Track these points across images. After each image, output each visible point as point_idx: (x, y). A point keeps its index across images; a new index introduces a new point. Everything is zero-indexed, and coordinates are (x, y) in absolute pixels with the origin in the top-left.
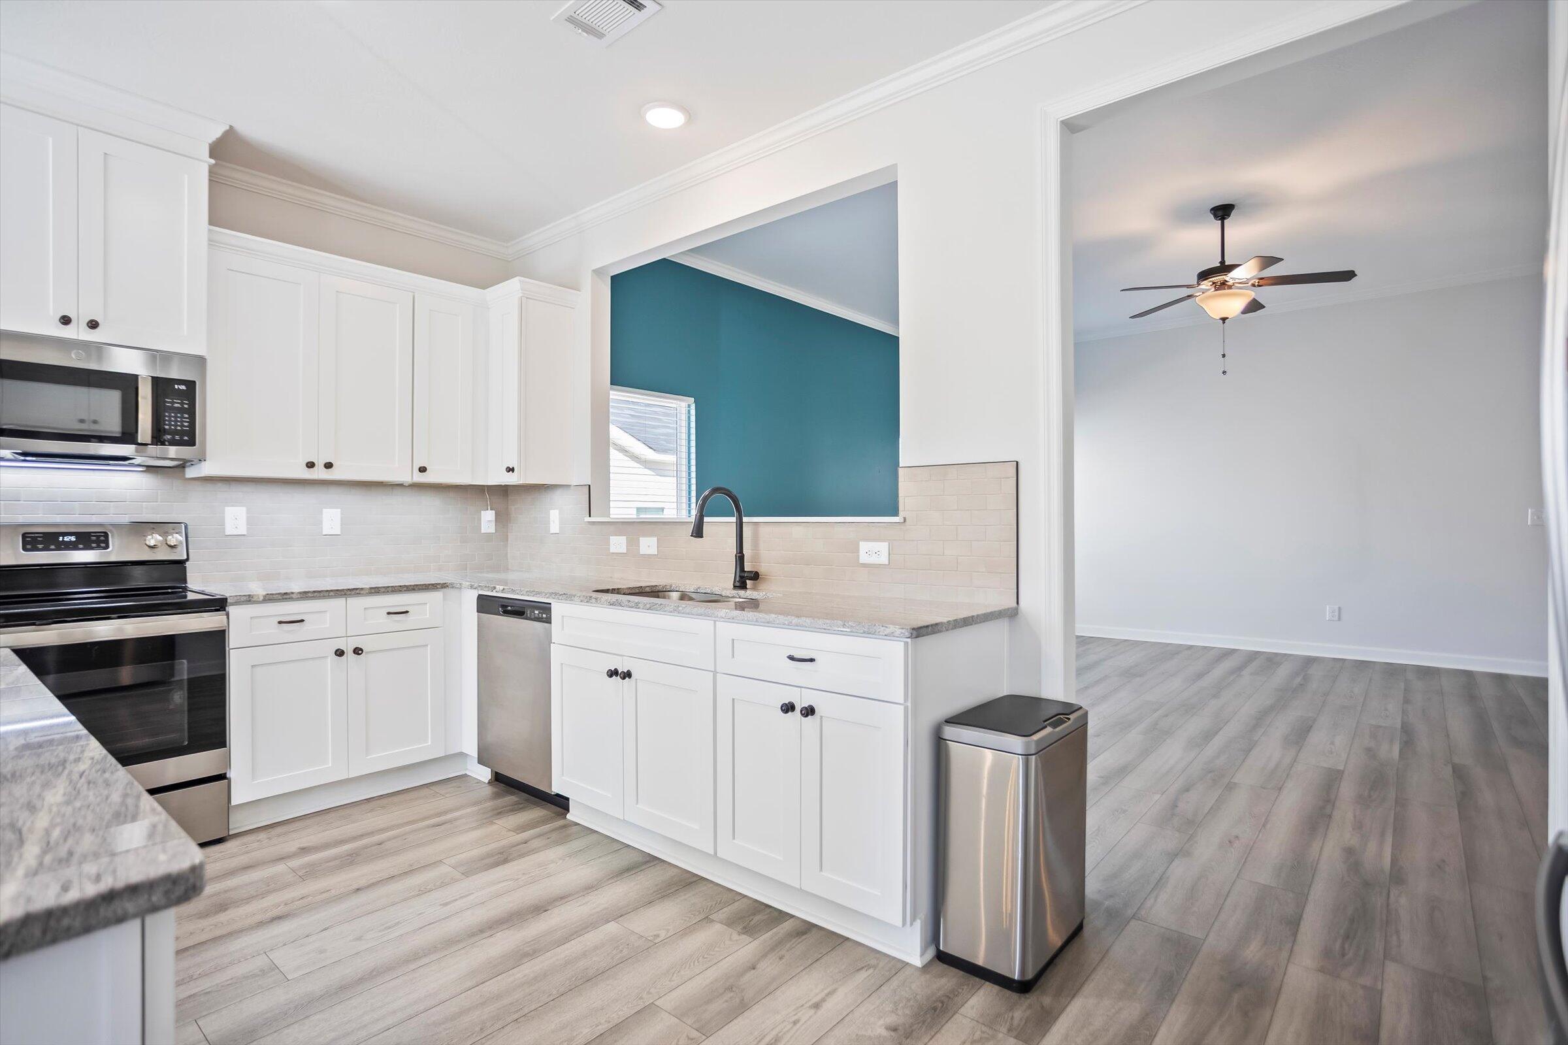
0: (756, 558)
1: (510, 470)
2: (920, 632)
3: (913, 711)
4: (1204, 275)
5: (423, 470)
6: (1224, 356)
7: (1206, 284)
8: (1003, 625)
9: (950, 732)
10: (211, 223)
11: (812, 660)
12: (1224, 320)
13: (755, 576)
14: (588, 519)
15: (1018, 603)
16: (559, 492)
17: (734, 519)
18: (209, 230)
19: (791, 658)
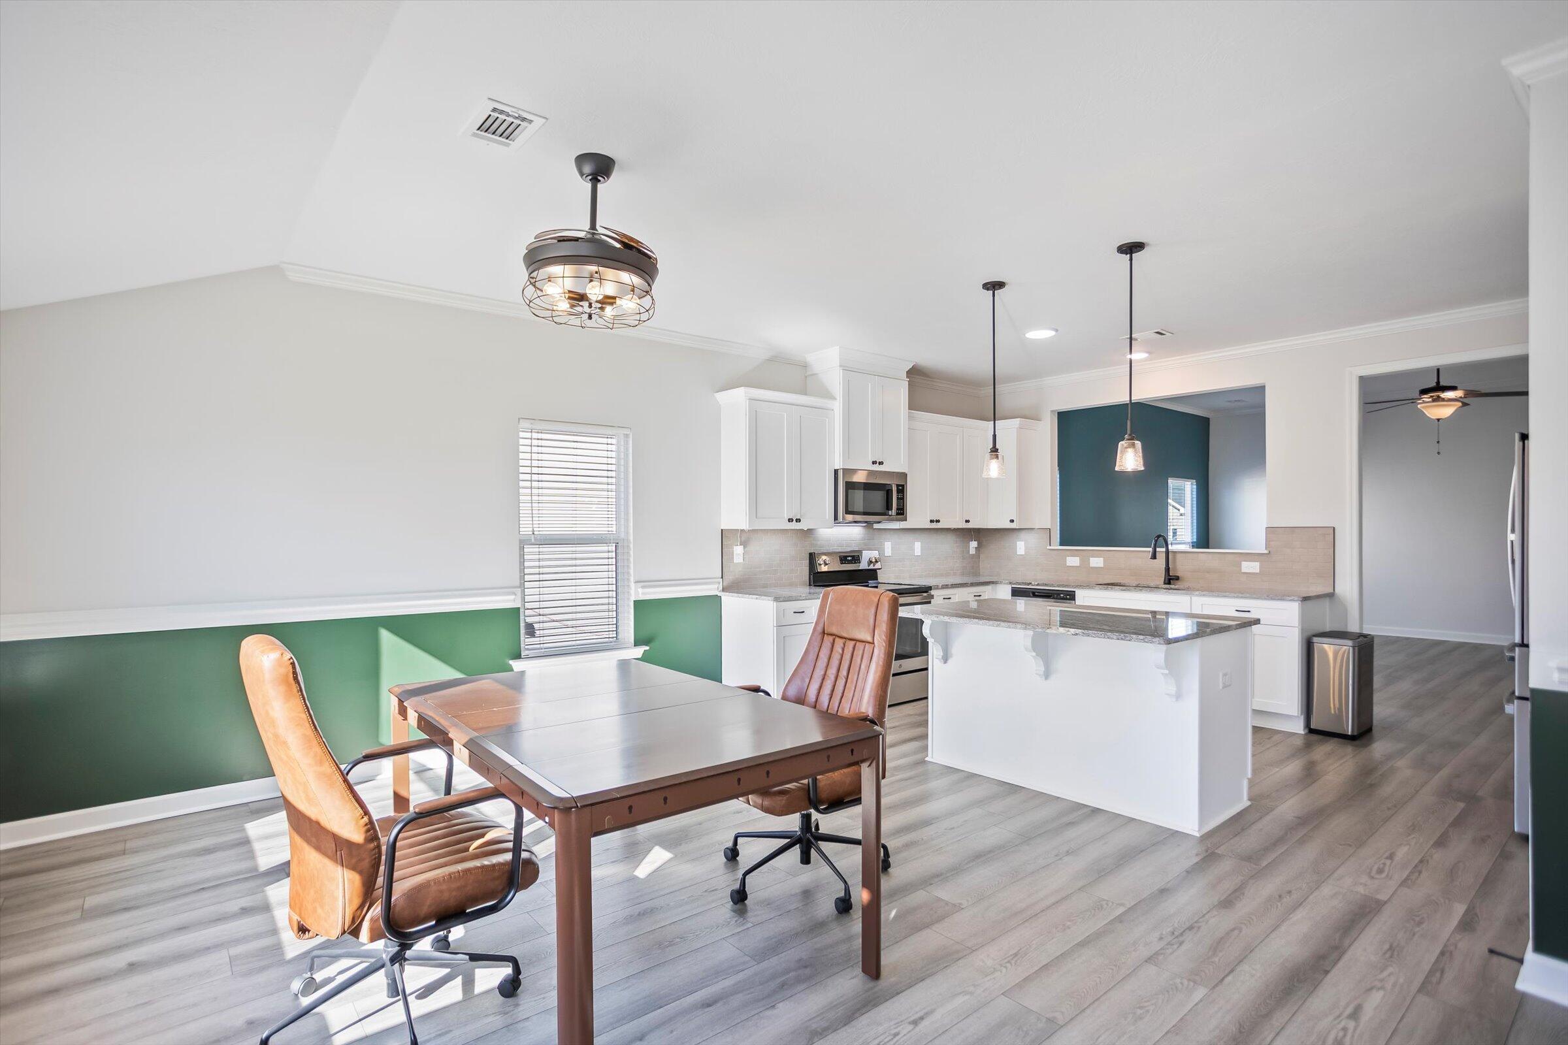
0: (1175, 569)
1: (1012, 521)
2: (1306, 599)
3: (1303, 630)
4: (1424, 392)
5: (967, 521)
6: (1438, 442)
7: (1426, 398)
8: (1327, 601)
9: (1315, 639)
10: (910, 408)
11: (1249, 611)
12: (1438, 420)
13: (1177, 578)
14: (1049, 547)
15: (1334, 590)
16: (1024, 532)
17: (1150, 549)
18: (909, 413)
19: (1237, 611)
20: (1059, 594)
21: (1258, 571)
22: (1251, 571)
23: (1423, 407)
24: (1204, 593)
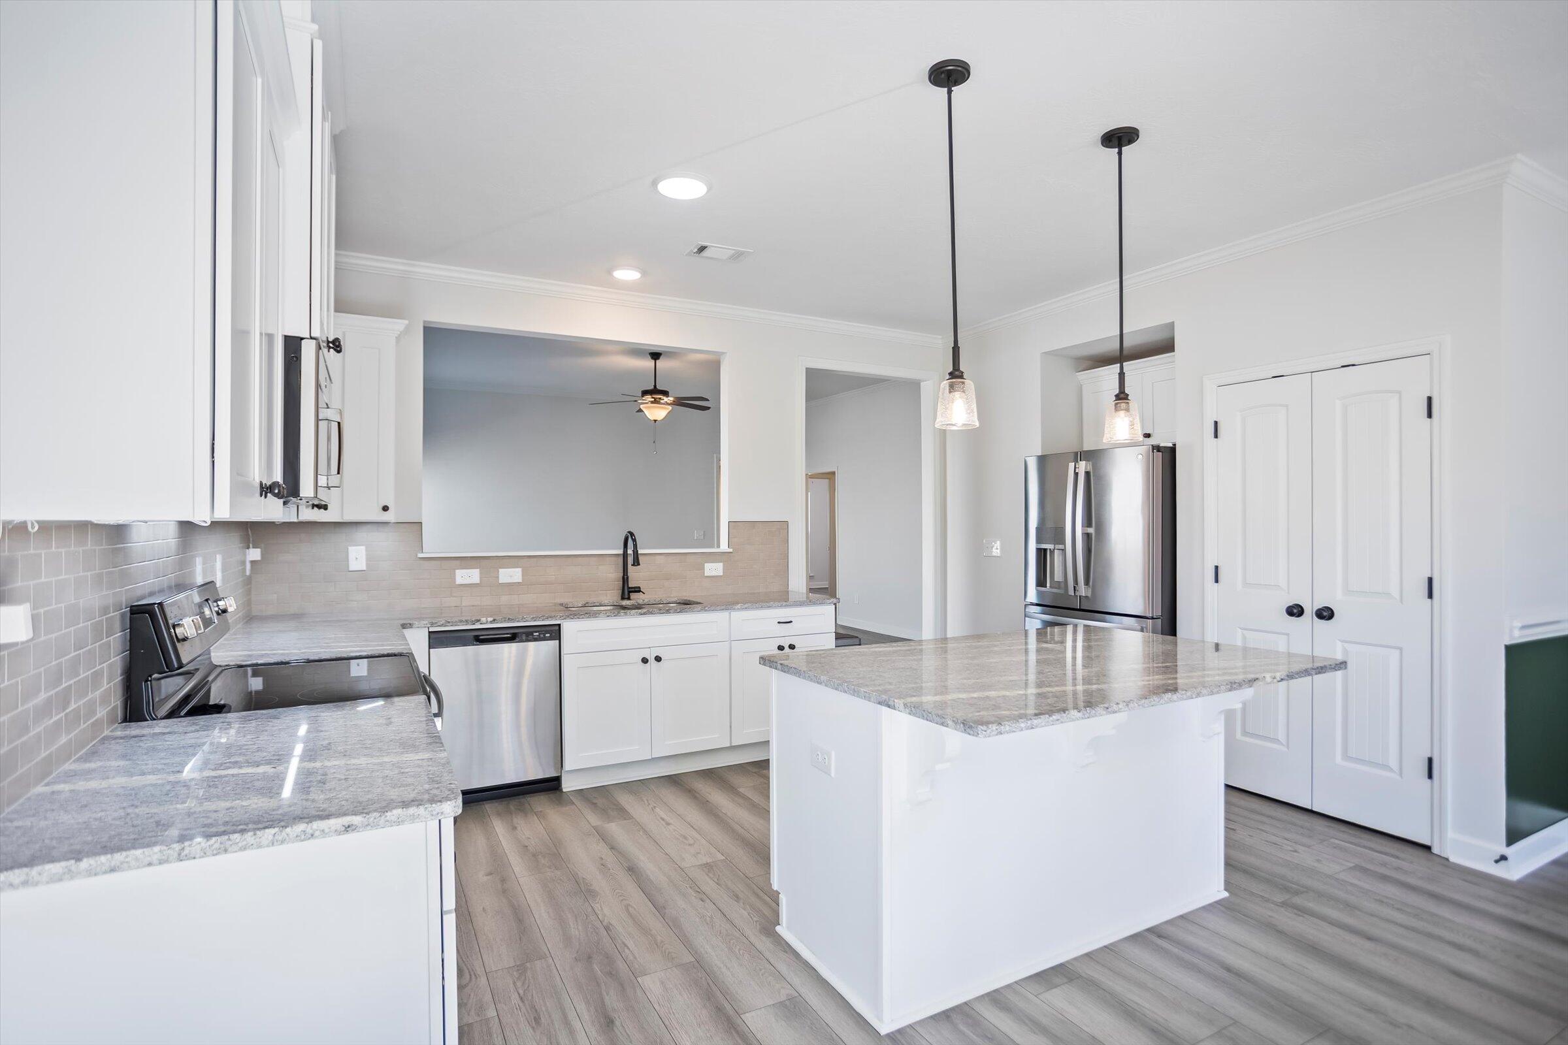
1: (385, 508)
4: (645, 393)
6: (654, 442)
7: (649, 398)
12: (655, 421)
13: (638, 590)
20: (532, 633)
21: (722, 574)
22: (714, 573)
23: (646, 408)
24: (746, 606)
